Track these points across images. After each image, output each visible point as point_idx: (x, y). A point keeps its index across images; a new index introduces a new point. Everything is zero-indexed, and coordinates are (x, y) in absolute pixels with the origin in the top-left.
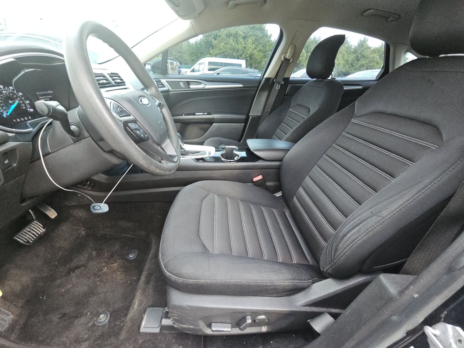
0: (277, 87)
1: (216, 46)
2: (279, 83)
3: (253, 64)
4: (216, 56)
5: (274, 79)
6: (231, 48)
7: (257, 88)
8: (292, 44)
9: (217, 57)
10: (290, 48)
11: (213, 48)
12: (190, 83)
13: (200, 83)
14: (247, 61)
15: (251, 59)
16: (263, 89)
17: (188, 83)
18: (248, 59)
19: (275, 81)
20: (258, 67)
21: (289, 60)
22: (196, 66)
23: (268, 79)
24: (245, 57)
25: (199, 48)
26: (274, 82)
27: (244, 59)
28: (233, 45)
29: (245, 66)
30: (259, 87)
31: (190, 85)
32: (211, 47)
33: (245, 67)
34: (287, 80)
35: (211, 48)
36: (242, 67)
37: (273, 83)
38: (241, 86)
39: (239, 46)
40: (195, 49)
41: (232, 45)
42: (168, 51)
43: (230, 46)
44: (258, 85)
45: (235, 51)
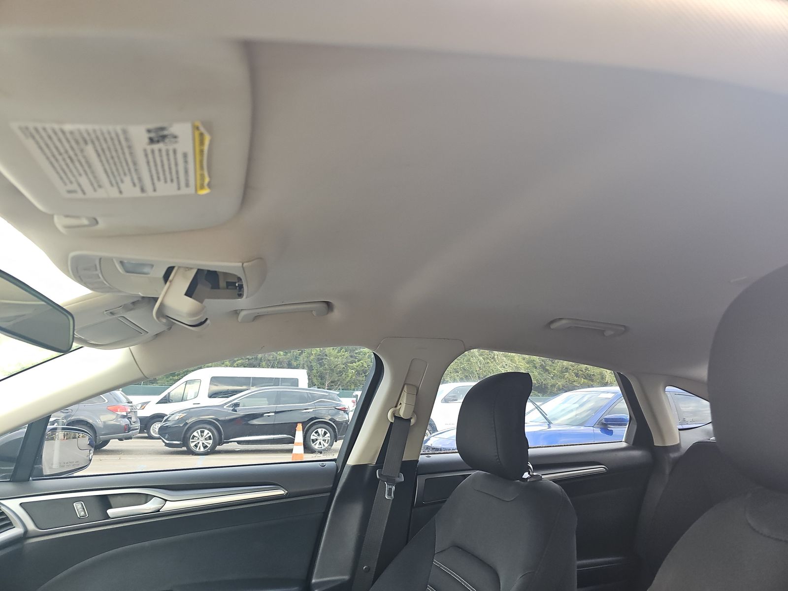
0: (388, 492)
2: (391, 481)
3: (327, 376)
5: (375, 468)
7: (328, 494)
8: (407, 384)
10: (404, 394)
12: (112, 501)
13: (147, 498)
14: (310, 369)
15: (320, 364)
16: (348, 496)
17: (105, 502)
18: (314, 364)
19: (378, 477)
20: (338, 380)
21: (409, 420)
22: (176, 389)
23: (357, 469)
24: (306, 361)
26: (378, 480)
27: (303, 368)
29: (307, 381)
30: (336, 489)
31: (111, 507)
33: (306, 386)
34: (411, 468)
36: (300, 387)
37: (374, 483)
38: (281, 492)
42: (45, 420)
44: (331, 486)
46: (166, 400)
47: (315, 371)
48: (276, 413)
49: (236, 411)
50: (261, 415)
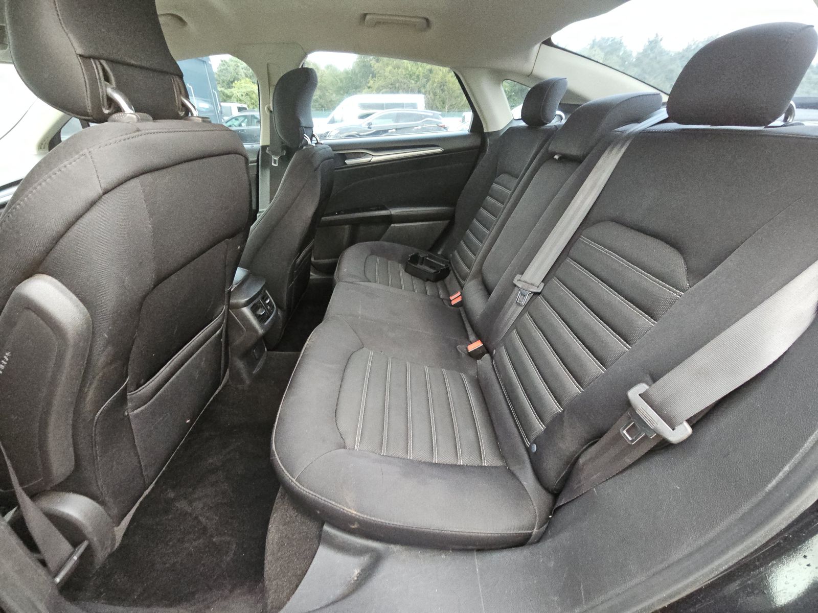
1: (378, 72)
4: (379, 90)
6: (405, 75)
9: (382, 92)
11: (374, 76)
20: (455, 104)
25: (351, 78)
28: (410, 69)
29: (424, 106)
32: (371, 75)
33: (422, 109)
35: (370, 77)
39: (420, 69)
40: (344, 82)
41: (407, 69)
43: (403, 71)
45: (413, 79)
46: (333, 121)
47: (438, 97)
48: (396, 129)
49: (370, 128)
50: (386, 131)
